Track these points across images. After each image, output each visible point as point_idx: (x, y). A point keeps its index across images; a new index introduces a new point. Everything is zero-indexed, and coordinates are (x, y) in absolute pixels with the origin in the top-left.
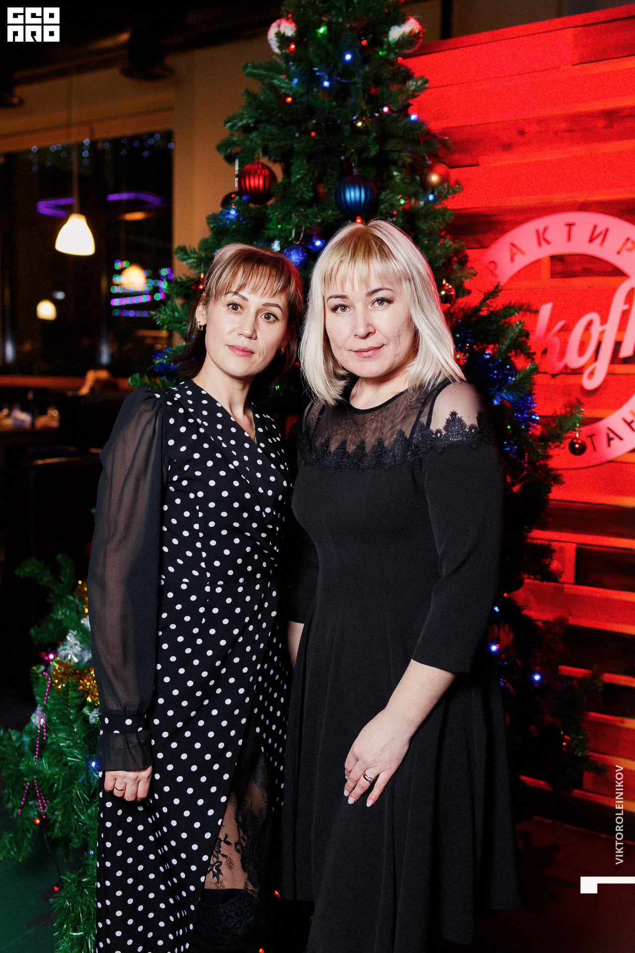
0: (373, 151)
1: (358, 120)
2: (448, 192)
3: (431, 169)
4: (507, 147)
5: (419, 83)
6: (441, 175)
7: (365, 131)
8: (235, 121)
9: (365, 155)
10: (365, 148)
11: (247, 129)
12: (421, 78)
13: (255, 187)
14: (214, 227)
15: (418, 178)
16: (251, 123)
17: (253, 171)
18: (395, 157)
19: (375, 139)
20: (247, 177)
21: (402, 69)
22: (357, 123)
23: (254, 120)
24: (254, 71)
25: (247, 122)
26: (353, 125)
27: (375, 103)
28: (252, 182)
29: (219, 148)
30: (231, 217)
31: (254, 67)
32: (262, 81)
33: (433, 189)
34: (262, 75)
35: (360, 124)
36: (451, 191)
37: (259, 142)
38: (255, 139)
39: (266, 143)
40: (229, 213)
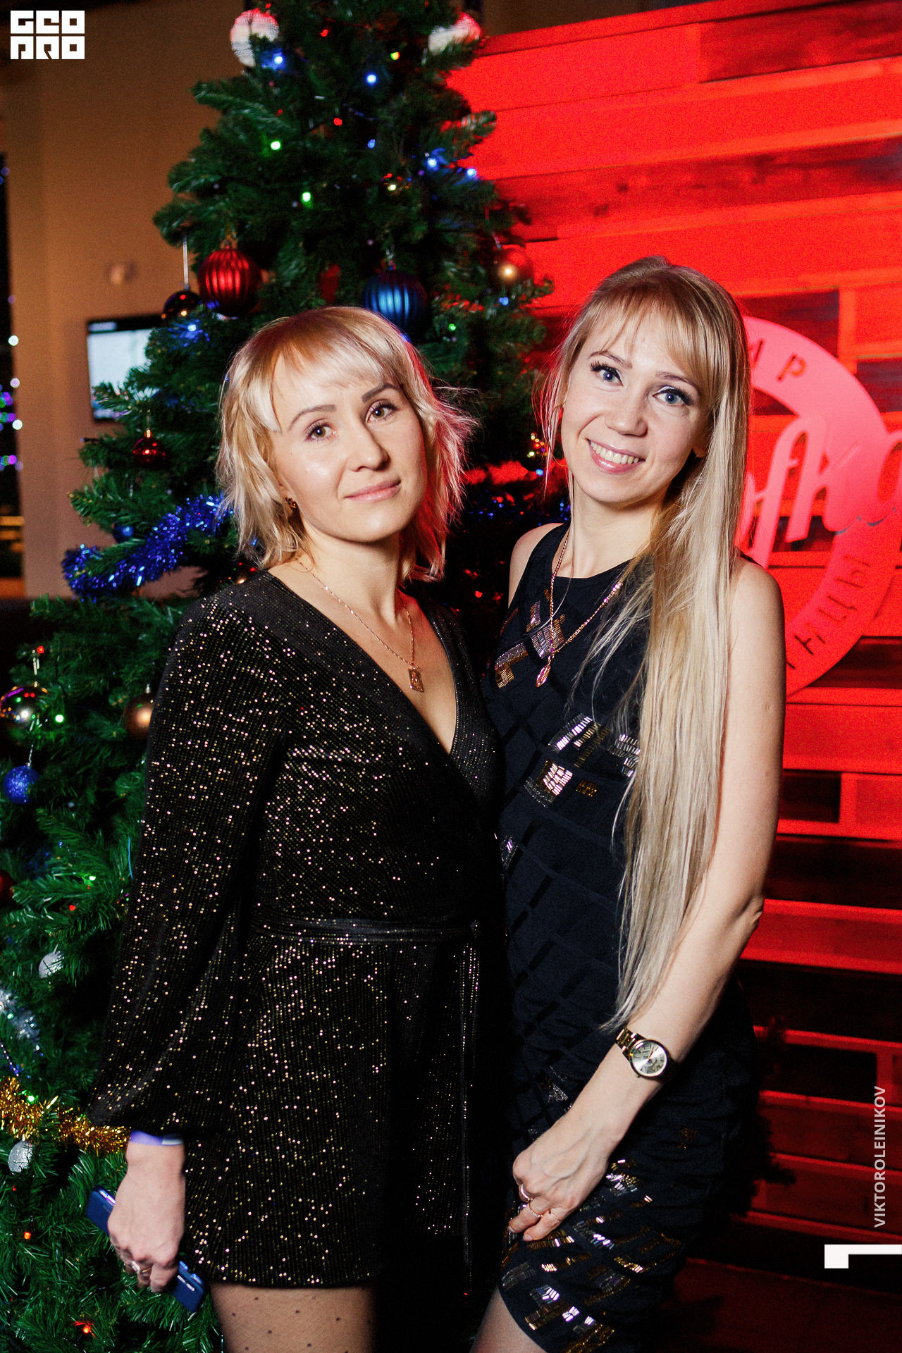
0: (419, 231)
1: (392, 180)
2: (533, 294)
3: (504, 257)
4: (601, 211)
5: (483, 120)
6: (517, 266)
7: (401, 197)
8: (186, 179)
9: (405, 237)
10: (405, 227)
11: (205, 193)
12: (485, 112)
13: (227, 289)
14: (163, 353)
15: (482, 271)
16: (215, 183)
17: (224, 263)
18: (451, 241)
19: (421, 213)
20: (214, 274)
21: (455, 98)
22: (389, 185)
23: (218, 178)
24: (212, 95)
25: (206, 180)
26: (383, 188)
27: (415, 152)
28: (222, 281)
29: (158, 221)
30: (189, 336)
31: (210, 89)
32: (225, 112)
33: (509, 287)
34: (223, 103)
35: (393, 187)
36: (537, 293)
37: (231, 215)
38: (225, 210)
39: (243, 216)
40: (186, 330)
